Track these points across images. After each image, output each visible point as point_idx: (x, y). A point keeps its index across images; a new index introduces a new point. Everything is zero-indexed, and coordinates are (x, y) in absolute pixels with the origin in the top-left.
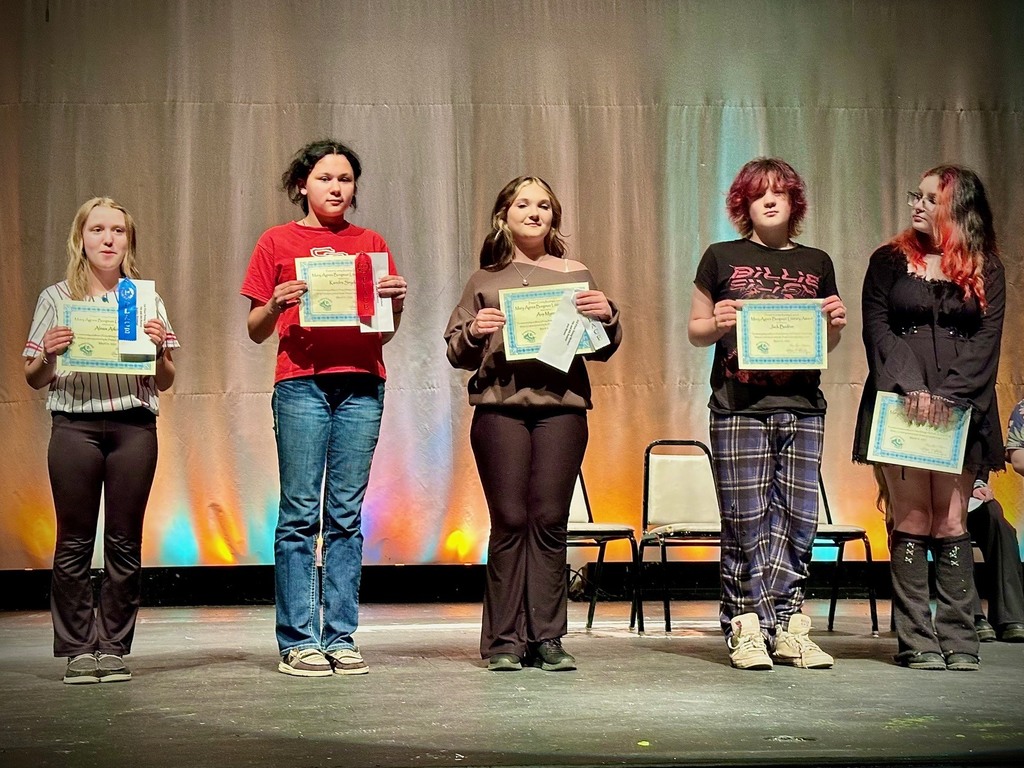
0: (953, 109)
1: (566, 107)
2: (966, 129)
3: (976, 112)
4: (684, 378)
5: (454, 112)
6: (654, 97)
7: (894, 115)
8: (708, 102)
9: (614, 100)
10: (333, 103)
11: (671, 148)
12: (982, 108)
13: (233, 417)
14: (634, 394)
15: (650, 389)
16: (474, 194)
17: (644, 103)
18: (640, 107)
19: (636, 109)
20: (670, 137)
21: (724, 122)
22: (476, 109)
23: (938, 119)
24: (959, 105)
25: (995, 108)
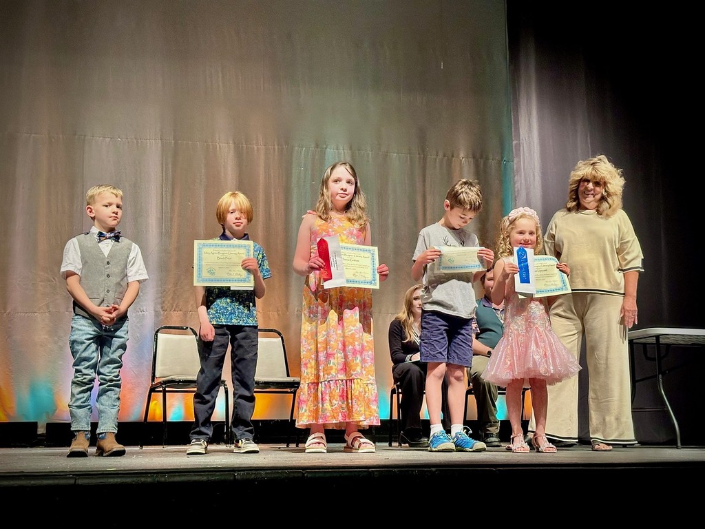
0: (458, 157)
1: (232, 145)
2: (466, 169)
3: (471, 160)
4: (300, 309)
5: (162, 145)
6: (285, 141)
7: (425, 159)
8: (317, 146)
9: (261, 142)
10: (85, 136)
11: (295, 171)
12: (474, 157)
13: (10, 328)
14: (269, 318)
15: (279, 315)
16: (173, 193)
17: (278, 145)
18: (276, 147)
19: (274, 148)
20: (294, 165)
21: (326, 158)
22: (176, 143)
23: (449, 163)
24: (462, 155)
25: (481, 157)
